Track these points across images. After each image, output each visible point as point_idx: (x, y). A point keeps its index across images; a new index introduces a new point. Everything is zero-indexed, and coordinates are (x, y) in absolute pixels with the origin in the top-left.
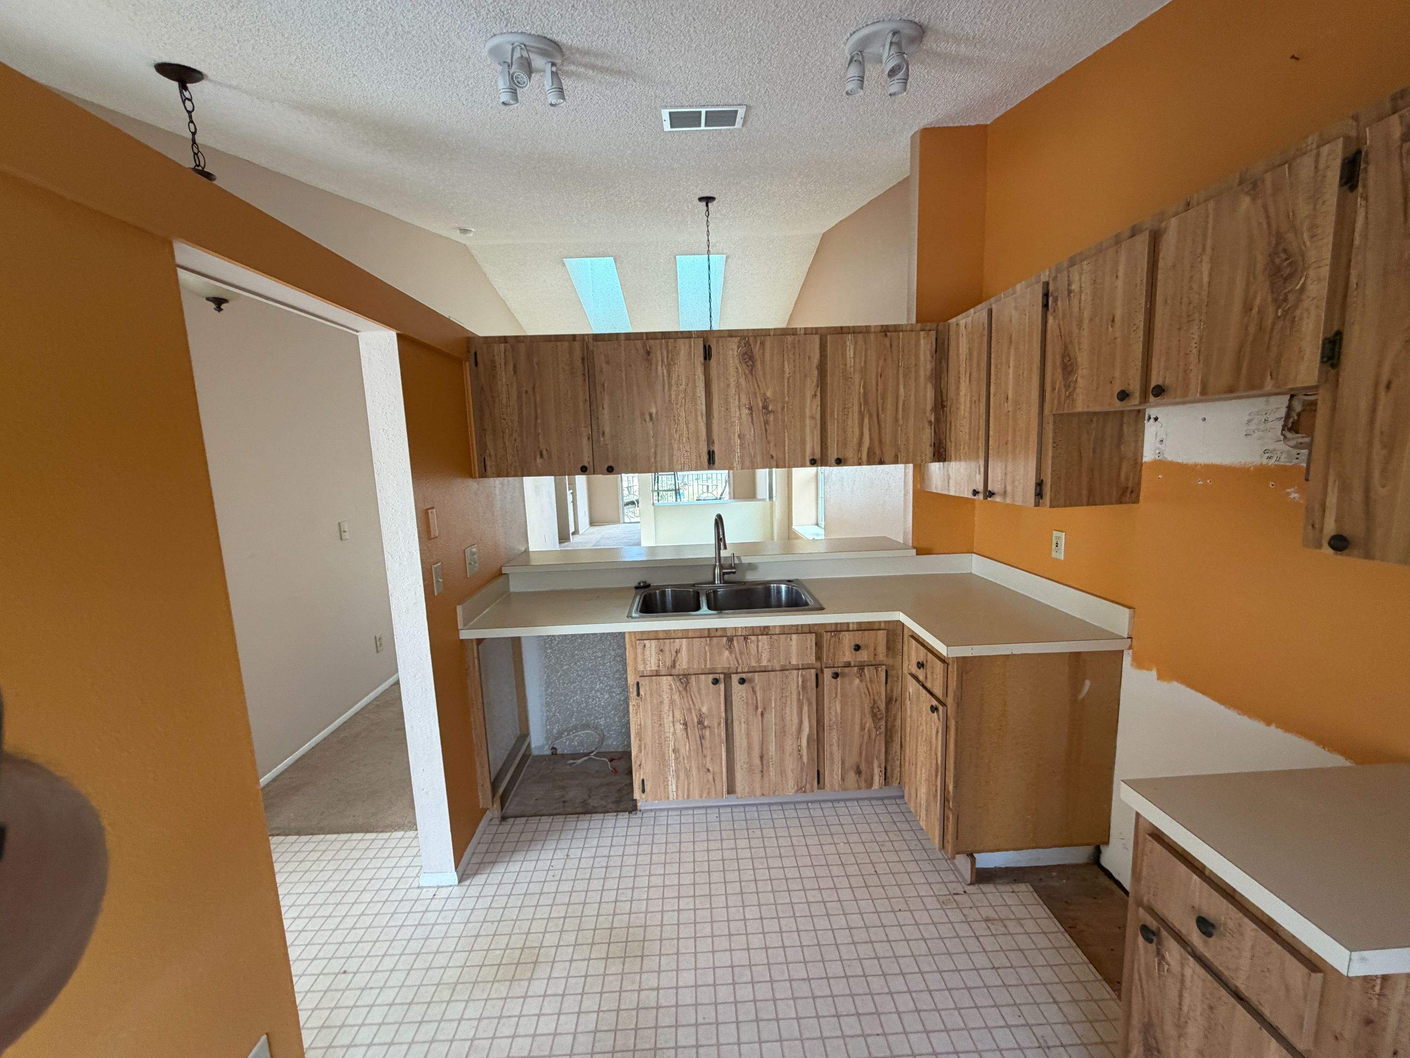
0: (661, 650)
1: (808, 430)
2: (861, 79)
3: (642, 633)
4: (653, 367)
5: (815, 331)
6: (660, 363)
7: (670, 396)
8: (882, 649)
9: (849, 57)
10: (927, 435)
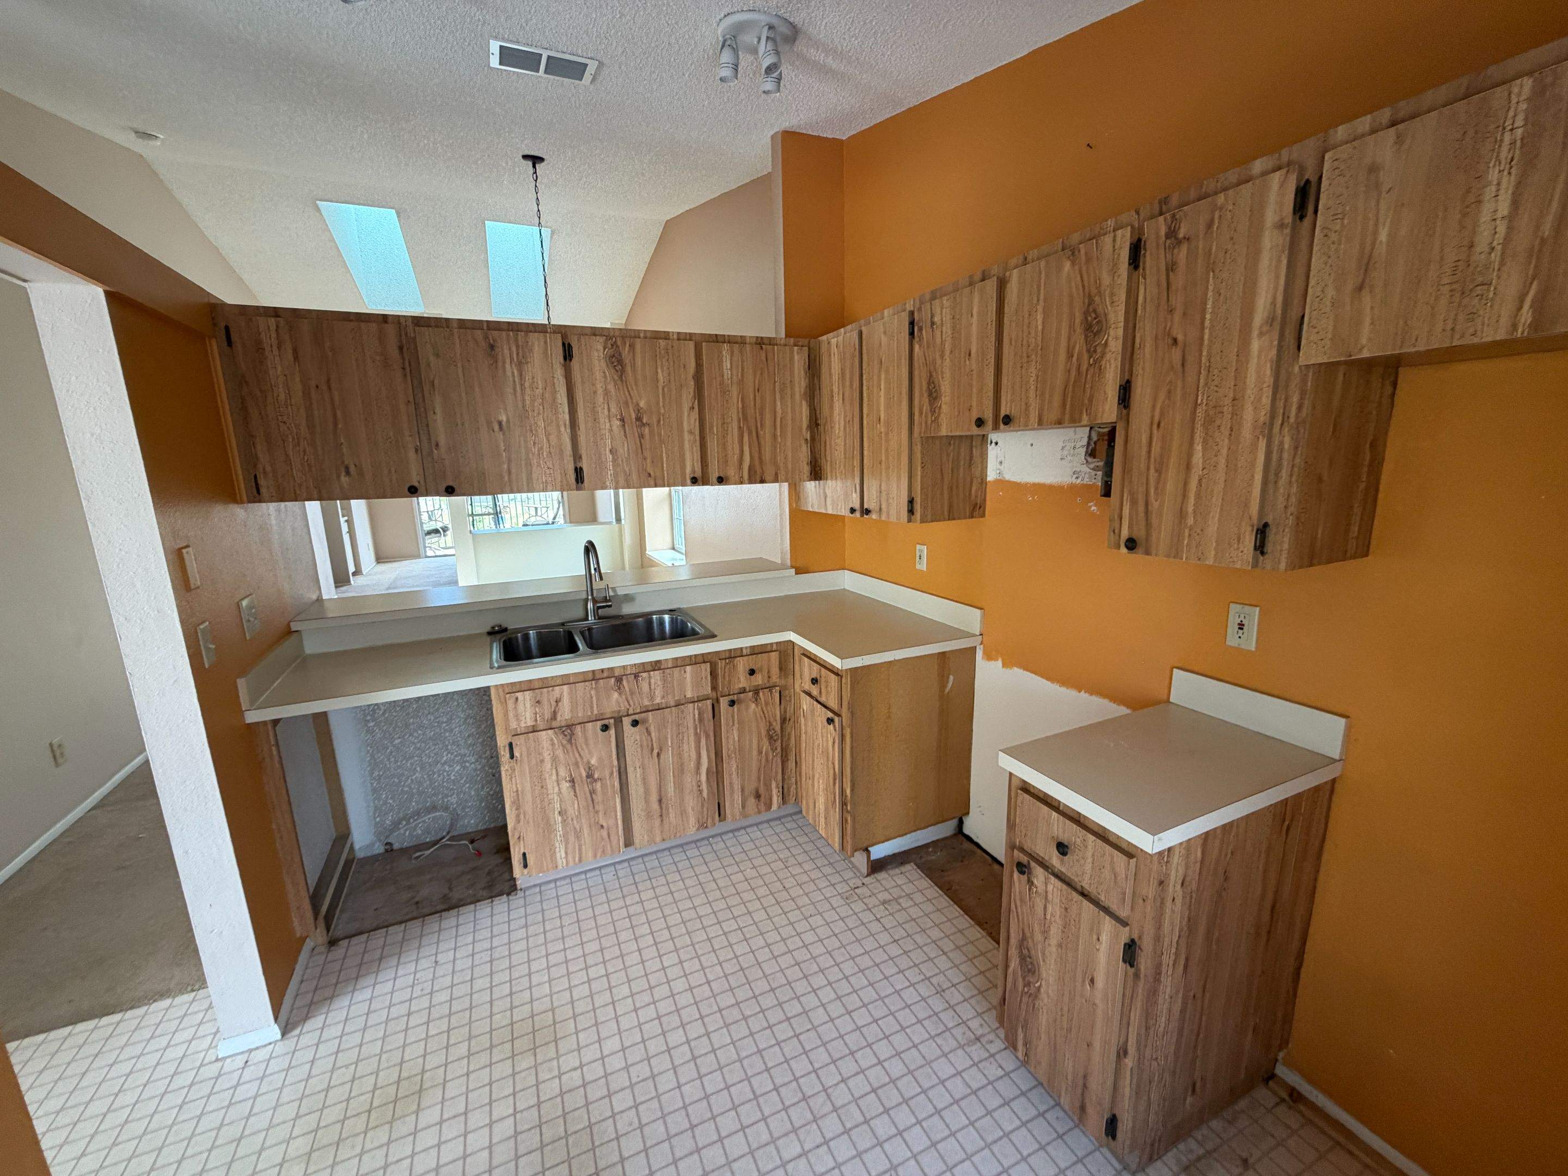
0: (538, 702)
1: (687, 445)
2: (736, 68)
3: (513, 684)
4: (500, 364)
5: (690, 337)
6: (508, 361)
7: (524, 400)
8: (775, 670)
9: (721, 39)
10: (804, 453)
